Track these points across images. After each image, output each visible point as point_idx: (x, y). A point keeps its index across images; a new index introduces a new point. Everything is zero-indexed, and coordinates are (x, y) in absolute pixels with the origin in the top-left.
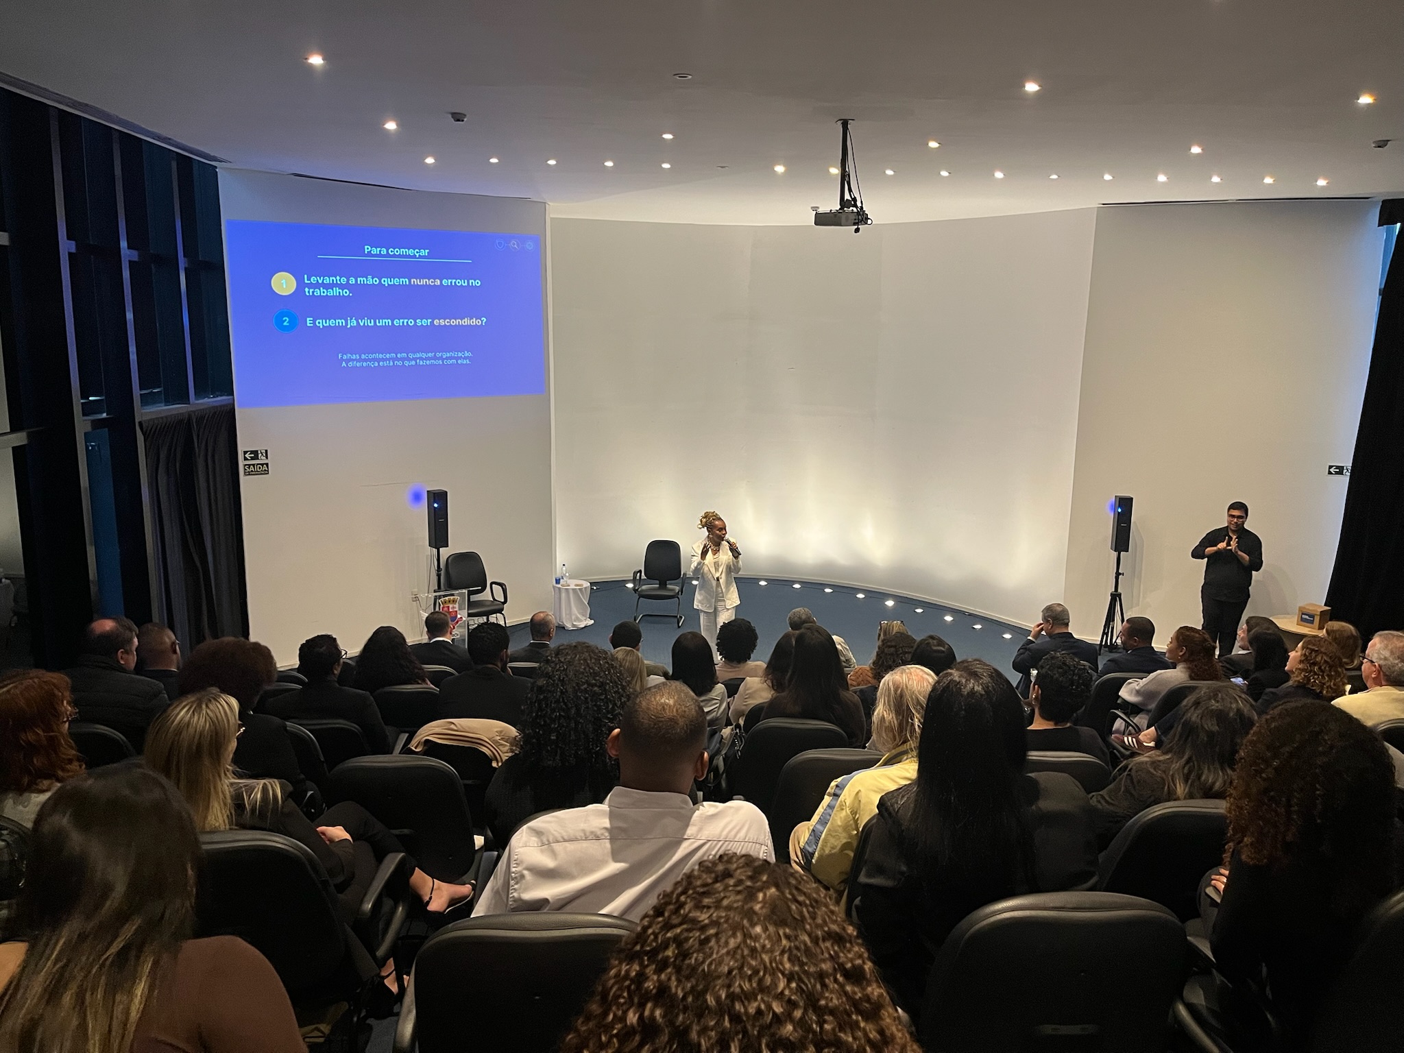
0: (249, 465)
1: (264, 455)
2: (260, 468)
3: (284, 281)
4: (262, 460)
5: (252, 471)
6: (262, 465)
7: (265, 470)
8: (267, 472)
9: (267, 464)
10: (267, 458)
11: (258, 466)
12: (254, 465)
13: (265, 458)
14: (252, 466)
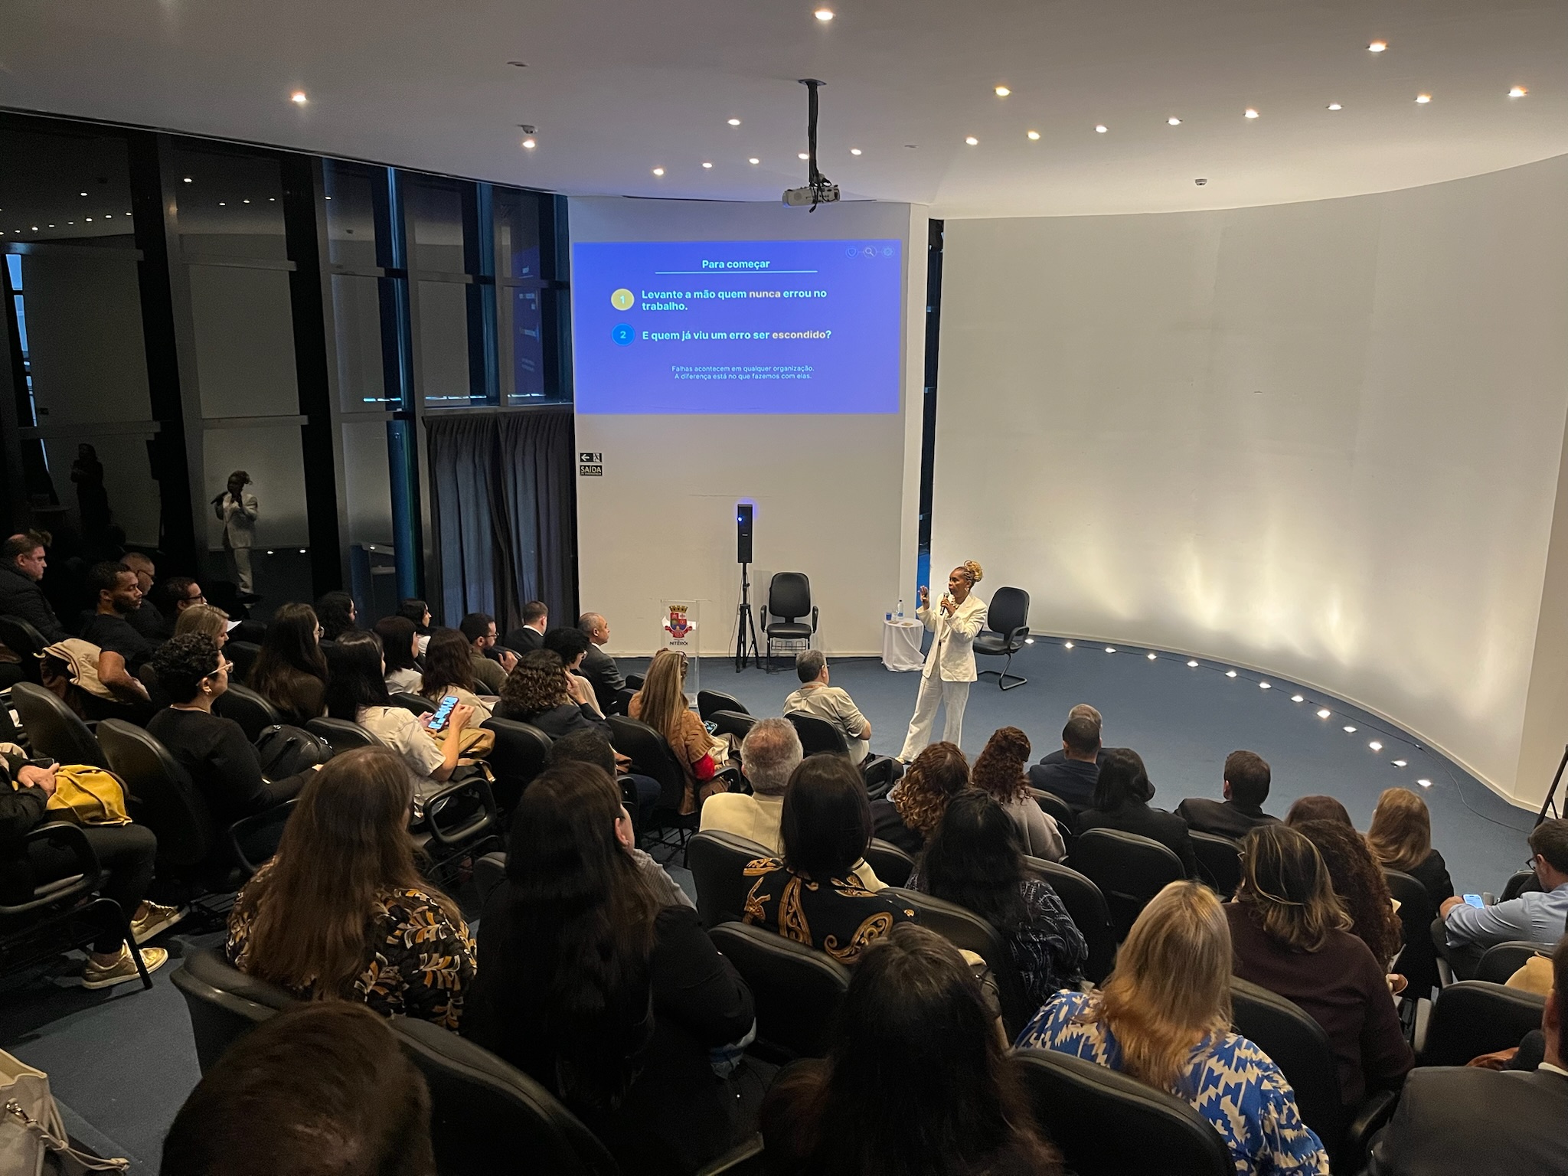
3: (622, 298)
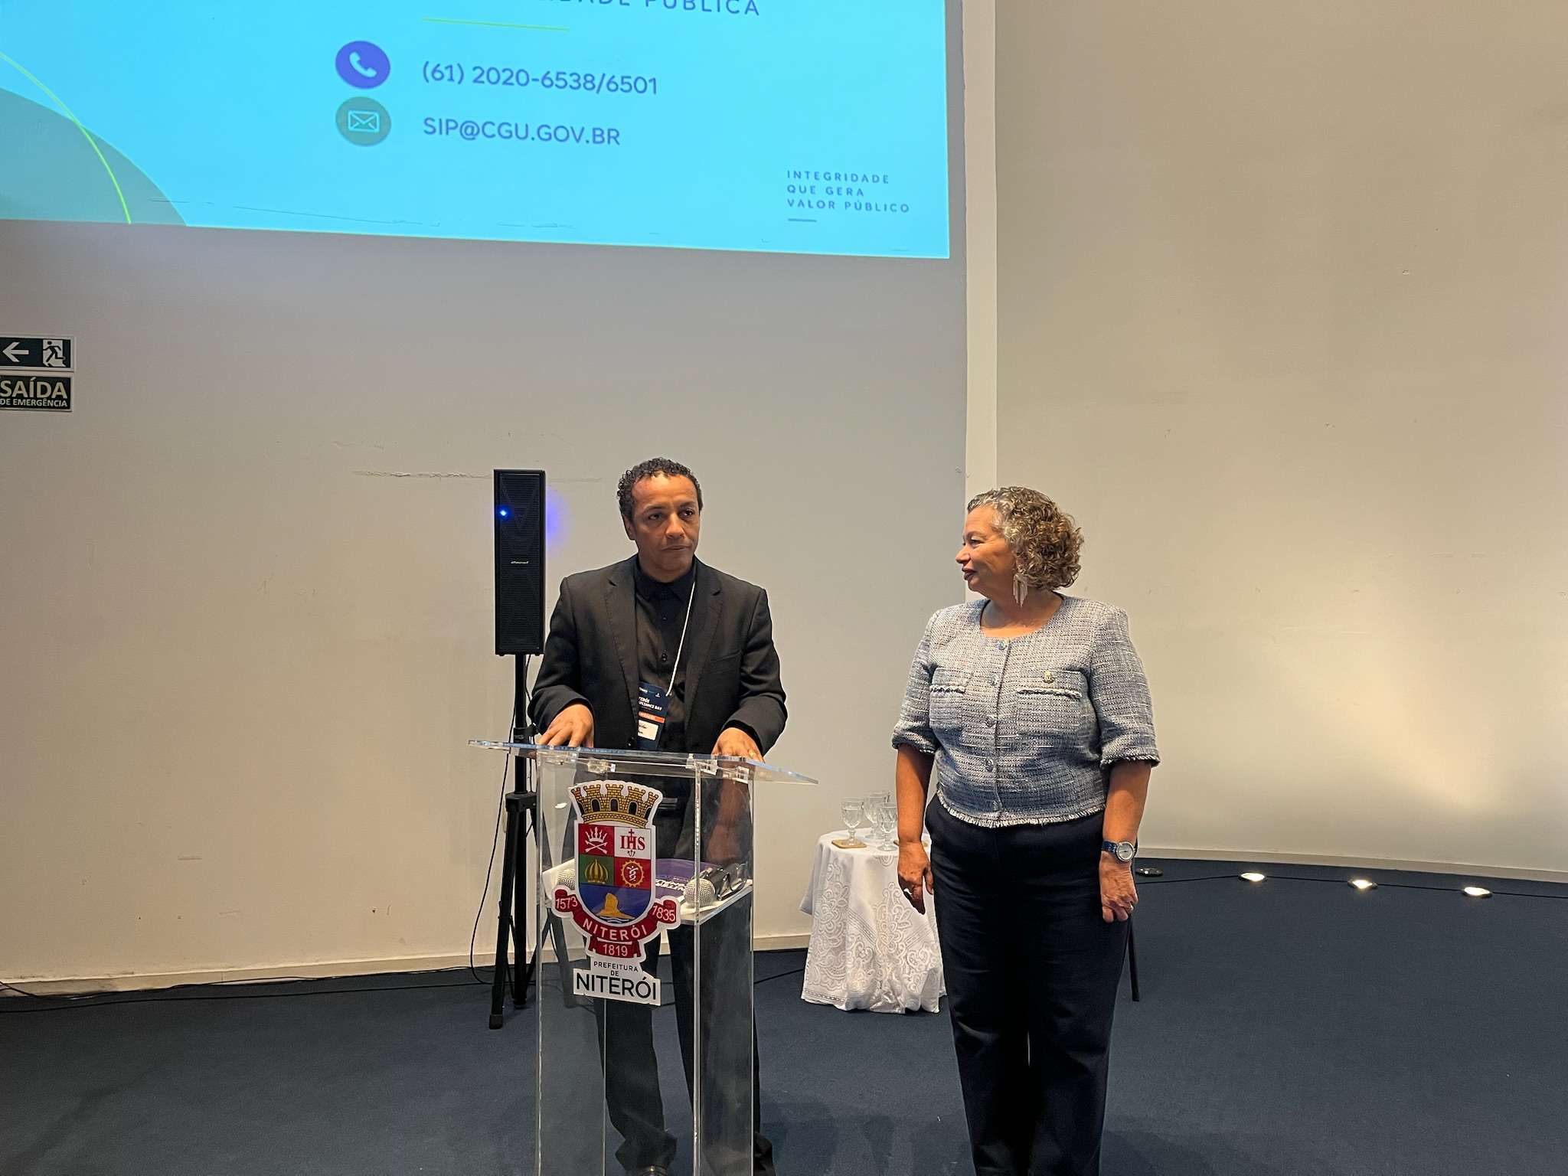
0: (15, 379)
1: (60, 354)
2: (44, 390)
4: (54, 367)
5: (20, 396)
6: (53, 381)
7: (59, 397)
8: (64, 403)
9: (67, 382)
10: (67, 363)
11: (39, 384)
12: (26, 380)
13: (60, 363)
14: (20, 383)
